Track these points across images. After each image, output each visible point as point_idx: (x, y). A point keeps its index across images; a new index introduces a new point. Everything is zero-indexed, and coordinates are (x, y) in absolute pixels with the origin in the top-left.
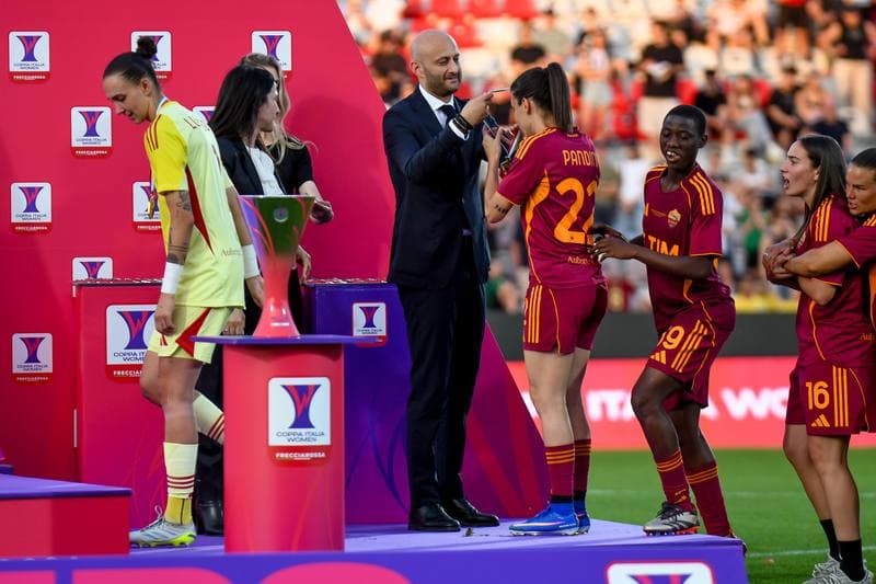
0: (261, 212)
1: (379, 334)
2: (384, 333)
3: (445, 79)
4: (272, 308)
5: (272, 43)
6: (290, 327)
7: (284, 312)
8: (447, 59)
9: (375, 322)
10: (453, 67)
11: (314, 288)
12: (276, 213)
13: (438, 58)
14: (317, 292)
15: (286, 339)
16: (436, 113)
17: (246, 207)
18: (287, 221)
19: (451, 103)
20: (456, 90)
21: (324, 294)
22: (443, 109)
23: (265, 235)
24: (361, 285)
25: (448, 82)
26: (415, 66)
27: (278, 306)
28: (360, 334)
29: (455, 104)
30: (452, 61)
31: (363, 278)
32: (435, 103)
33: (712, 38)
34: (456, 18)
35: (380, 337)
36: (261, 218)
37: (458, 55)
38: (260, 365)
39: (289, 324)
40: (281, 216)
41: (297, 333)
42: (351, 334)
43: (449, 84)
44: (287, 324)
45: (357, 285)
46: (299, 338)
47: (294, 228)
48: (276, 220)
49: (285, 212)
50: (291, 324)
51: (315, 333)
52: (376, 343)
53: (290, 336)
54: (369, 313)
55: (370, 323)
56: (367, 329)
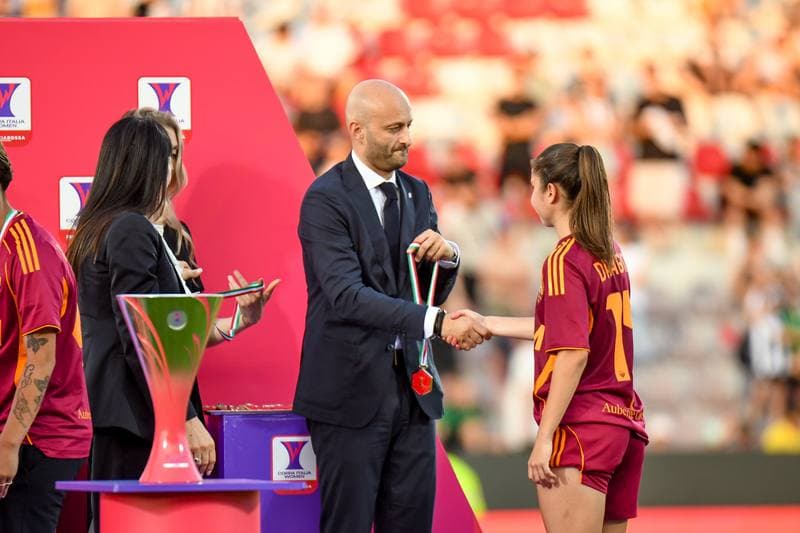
0: (150, 317)
1: (308, 478)
2: (313, 477)
3: (393, 150)
4: (165, 444)
5: (164, 92)
6: (189, 469)
7: (181, 448)
8: (400, 125)
9: (302, 462)
12: (171, 317)
13: (389, 123)
14: (225, 422)
15: (183, 485)
16: (372, 193)
18: (187, 326)
21: (235, 426)
23: (156, 346)
26: (354, 127)
27: (174, 441)
28: (282, 478)
29: (397, 181)
30: (406, 128)
32: (372, 179)
34: (409, 58)
35: (308, 482)
36: (150, 325)
40: (178, 321)
41: (199, 477)
42: (269, 476)
44: (183, 465)
45: (278, 413)
46: (200, 483)
47: (195, 338)
48: (171, 327)
49: (183, 316)
50: (190, 465)
51: (222, 477)
52: (303, 490)
53: (188, 481)
54: (294, 450)
55: (295, 464)
56: (292, 471)
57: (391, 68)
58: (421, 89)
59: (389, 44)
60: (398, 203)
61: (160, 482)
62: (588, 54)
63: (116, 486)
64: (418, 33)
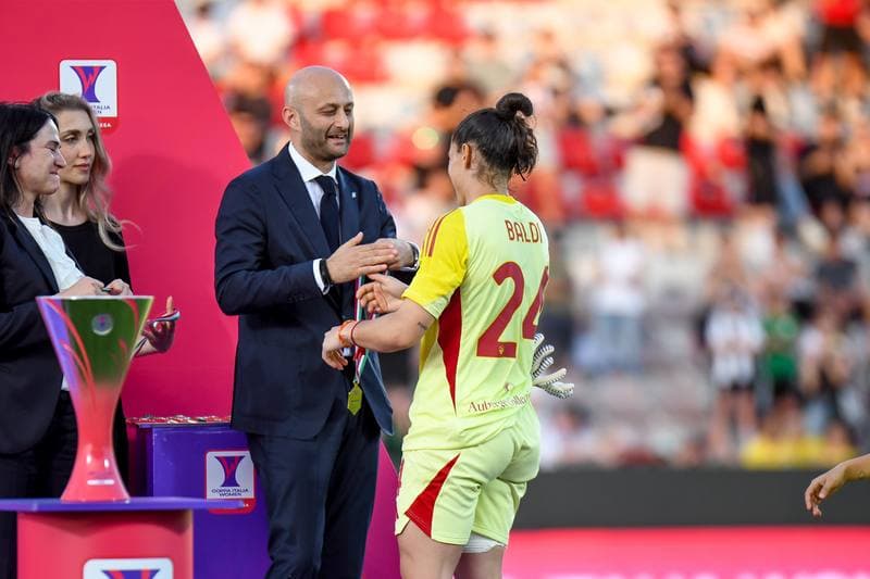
0: (73, 320)
1: (245, 496)
2: (251, 495)
3: (328, 136)
4: (89, 459)
5: (88, 76)
6: (115, 486)
7: (107, 463)
8: (335, 107)
9: (238, 478)
10: (341, 120)
11: (149, 430)
12: (95, 321)
13: (321, 105)
14: (155, 435)
15: (109, 503)
16: (308, 186)
17: (52, 312)
18: (112, 333)
19: (332, 174)
20: (341, 156)
21: (165, 439)
22: (319, 180)
23: (79, 353)
24: (218, 425)
25: (332, 142)
26: (288, 114)
27: (98, 455)
28: (217, 496)
29: (337, 176)
30: (341, 111)
31: (221, 417)
33: (723, 70)
34: (355, 42)
35: (246, 501)
36: (73, 330)
37: (351, 104)
38: (71, 541)
39: (114, 481)
40: (103, 326)
41: (125, 495)
42: (203, 494)
43: (333, 145)
44: (110, 482)
45: (211, 425)
46: (127, 502)
47: (122, 343)
48: (96, 331)
49: (109, 320)
50: (116, 481)
51: (152, 495)
52: (240, 509)
53: (114, 499)
54: (230, 466)
55: (230, 480)
56: (227, 488)
57: (335, 52)
58: (368, 74)
59: (332, 25)
60: (337, 198)
61: (83, 500)
62: (548, 36)
63: (34, 505)
64: (364, 14)
